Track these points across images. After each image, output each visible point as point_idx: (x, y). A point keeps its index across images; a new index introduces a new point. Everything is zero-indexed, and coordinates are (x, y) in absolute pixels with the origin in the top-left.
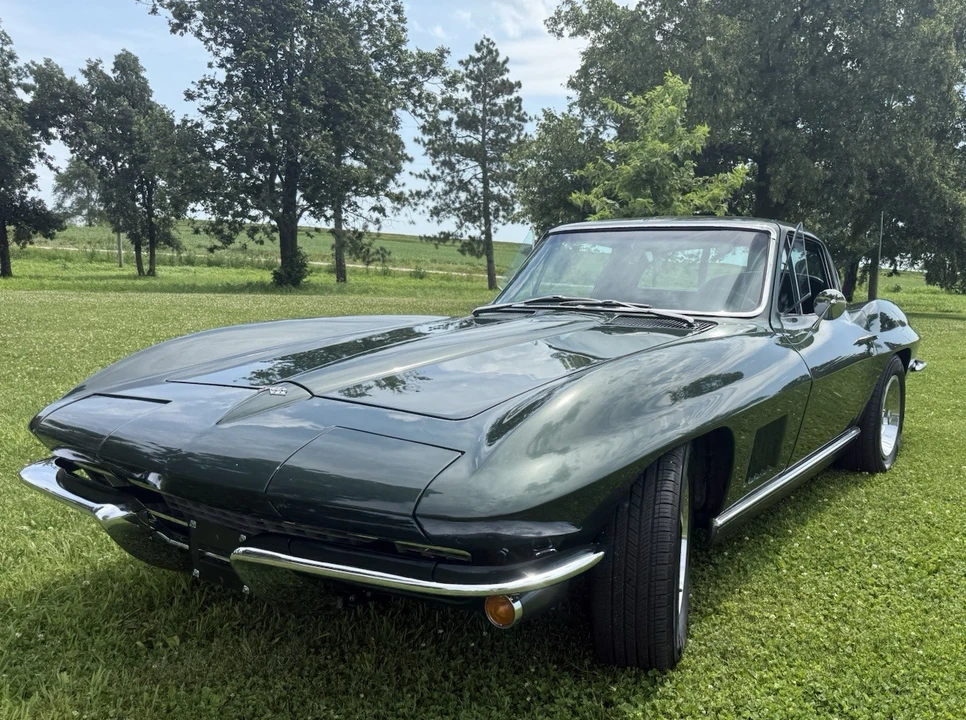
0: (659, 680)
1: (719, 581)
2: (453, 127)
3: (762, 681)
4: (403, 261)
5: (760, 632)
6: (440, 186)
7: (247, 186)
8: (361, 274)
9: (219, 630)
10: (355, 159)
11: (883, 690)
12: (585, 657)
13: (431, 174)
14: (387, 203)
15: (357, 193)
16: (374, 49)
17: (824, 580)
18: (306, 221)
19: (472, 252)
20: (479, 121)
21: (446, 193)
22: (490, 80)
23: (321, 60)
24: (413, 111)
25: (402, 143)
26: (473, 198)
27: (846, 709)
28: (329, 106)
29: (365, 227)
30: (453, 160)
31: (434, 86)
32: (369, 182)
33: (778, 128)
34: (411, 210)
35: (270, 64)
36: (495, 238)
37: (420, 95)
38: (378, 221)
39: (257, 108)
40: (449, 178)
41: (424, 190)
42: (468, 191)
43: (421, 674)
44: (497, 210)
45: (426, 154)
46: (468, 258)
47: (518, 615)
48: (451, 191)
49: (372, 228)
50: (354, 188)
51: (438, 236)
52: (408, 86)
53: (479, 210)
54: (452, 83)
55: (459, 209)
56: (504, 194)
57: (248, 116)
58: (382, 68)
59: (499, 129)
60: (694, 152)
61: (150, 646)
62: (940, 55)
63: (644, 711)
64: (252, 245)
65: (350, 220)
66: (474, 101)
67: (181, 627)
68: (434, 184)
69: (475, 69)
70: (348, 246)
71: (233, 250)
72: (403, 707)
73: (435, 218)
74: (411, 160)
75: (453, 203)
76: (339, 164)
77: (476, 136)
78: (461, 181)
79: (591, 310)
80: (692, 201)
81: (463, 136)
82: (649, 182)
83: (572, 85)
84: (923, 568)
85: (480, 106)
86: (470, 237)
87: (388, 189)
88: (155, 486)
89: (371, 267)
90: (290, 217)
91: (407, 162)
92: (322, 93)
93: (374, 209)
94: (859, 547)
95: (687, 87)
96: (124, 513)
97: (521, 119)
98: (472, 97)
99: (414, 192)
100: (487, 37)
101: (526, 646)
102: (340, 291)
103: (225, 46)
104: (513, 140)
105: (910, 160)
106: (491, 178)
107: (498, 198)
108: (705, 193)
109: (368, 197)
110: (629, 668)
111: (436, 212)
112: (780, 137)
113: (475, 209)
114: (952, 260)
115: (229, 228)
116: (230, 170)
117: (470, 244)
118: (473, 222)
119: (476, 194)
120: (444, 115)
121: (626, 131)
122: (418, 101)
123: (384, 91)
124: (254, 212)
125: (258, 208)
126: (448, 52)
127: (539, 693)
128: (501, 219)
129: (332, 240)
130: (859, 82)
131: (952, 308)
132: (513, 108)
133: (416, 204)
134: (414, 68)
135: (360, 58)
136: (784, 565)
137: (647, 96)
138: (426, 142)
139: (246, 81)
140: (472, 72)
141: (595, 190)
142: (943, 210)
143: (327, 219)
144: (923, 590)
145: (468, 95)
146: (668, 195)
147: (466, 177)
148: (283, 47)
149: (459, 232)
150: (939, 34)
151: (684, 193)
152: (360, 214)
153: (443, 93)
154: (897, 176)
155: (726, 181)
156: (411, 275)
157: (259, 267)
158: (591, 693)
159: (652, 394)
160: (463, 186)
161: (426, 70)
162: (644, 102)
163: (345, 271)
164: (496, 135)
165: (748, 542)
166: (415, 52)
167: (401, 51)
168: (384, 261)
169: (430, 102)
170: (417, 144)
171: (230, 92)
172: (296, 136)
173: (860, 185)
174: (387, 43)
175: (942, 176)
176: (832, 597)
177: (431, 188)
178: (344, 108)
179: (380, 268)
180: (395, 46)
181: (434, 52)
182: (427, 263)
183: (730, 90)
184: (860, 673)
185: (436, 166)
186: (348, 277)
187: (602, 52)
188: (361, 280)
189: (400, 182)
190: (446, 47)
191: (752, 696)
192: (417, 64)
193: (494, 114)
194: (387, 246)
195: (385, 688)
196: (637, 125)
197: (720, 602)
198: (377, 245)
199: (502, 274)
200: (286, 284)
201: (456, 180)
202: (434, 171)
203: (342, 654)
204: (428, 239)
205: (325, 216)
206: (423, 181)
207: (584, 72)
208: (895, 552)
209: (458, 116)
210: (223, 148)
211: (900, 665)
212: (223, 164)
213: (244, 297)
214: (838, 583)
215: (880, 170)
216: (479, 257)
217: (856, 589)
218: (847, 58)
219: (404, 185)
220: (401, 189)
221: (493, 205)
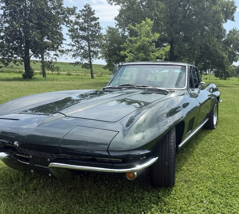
0: (170, 190)
1: (180, 162)
2: (78, 30)
3: (197, 187)
4: (63, 70)
5: (193, 175)
6: (75, 48)
7: (12, 48)
8: (50, 74)
9: (37, 187)
10: (48, 39)
11: (227, 187)
12: (149, 186)
13: (72, 44)
14: (58, 53)
15: (49, 50)
16: (53, 6)
17: (206, 159)
18: (33, 58)
19: (86, 67)
20: (86, 29)
21: (77, 50)
22: (89, 16)
23: (36, 9)
24: (66, 25)
25: (62, 35)
26: (85, 51)
27: (220, 193)
28: (39, 23)
29: (52, 60)
30: (79, 40)
31: (73, 18)
32: (53, 47)
33: (175, 34)
34: (66, 55)
35: (18, 9)
36: (93, 63)
37: (68, 21)
38: (55, 58)
39: (15, 23)
40: (78, 46)
41: (70, 49)
42: (84, 49)
43: (104, 195)
44: (93, 55)
45: (70, 38)
46: (84, 69)
47: (136, 176)
48: (78, 49)
49: (54, 60)
50: (48, 48)
51: (75, 63)
52: (64, 18)
53: (88, 55)
54: (78, 17)
55: (81, 55)
56: (95, 50)
57: (12, 26)
58: (56, 12)
59: (93, 31)
60: (155, 41)
61: (16, 194)
62: (218, 16)
63: (169, 199)
64: (15, 66)
65: (47, 58)
66: (84, 23)
67: (25, 188)
68: (73, 47)
69: (85, 13)
70: (46, 66)
71: (8, 67)
72: (101, 205)
73: (74, 57)
74: (65, 40)
75: (79, 53)
76: (42, 41)
77: (86, 33)
78: (81, 46)
79: (138, 88)
80: (155, 55)
81: (81, 33)
82: (143, 49)
83: (116, 19)
84: (230, 154)
85: (87, 24)
86: (85, 63)
87: (59, 49)
88: (17, 145)
89: (54, 72)
90: (27, 57)
91: (64, 41)
92: (36, 19)
93: (55, 55)
94: (213, 149)
95: (153, 22)
96: (7, 155)
97: (100, 28)
98: (84, 21)
99: (67, 50)
100: (88, 4)
101: (132, 184)
102: (45, 80)
103: (3, 3)
104: (97, 35)
105: (210, 44)
106: (91, 45)
107: (93, 51)
108: (159, 52)
109: (53, 51)
110: (162, 188)
111: (74, 56)
112: (176, 37)
113: (86, 55)
114: (222, 70)
115: (7, 61)
116: (6, 42)
117: (85, 65)
118: (86, 59)
119: (86, 50)
120: (76, 27)
121: (133, 33)
122: (68, 22)
123: (57, 19)
124: (15, 56)
125: (16, 54)
126: (77, 8)
127: (139, 197)
128: (94, 58)
129: (41, 64)
130: (197, 22)
131: (221, 84)
132: (97, 25)
133: (67, 53)
134: (66, 13)
135: (48, 8)
136: (195, 156)
137: (141, 24)
138: (70, 34)
139: (10, 14)
140: (83, 14)
141: (127, 51)
142: (219, 57)
143: (40, 58)
144: (231, 160)
145: (83, 21)
146: (148, 53)
147: (83, 45)
148: (23, 4)
149: (82, 62)
150: (218, 10)
151: (153, 52)
152: (50, 56)
153: (76, 20)
154: (207, 48)
155: (164, 50)
156: (66, 75)
157: (16, 72)
158: (153, 195)
159: (161, 114)
160: (82, 48)
161: (70, 13)
162: (140, 26)
163: (45, 74)
164: (92, 33)
165: (185, 150)
166: (66, 7)
167: (61, 7)
168: (58, 71)
169: (72, 23)
170: (67, 35)
171: (5, 18)
172: (28, 32)
173: (198, 50)
174: (57, 4)
175: (219, 48)
176: (209, 163)
177: (72, 48)
178: (44, 24)
179: (56, 73)
180: (60, 6)
181: (72, 8)
182: (71, 71)
183: (162, 23)
184: (221, 183)
185: (73, 42)
186: (46, 75)
187: (125, 10)
188: (50, 76)
189: (62, 46)
190: (76, 6)
191: (196, 192)
192: (67, 11)
193: (91, 27)
194: (59, 66)
195: (94, 200)
196: (138, 32)
197: (181, 167)
198: (55, 66)
199: (95, 74)
200: (27, 78)
201: (80, 46)
202: (73, 43)
203: (78, 191)
204: (72, 64)
205: (39, 57)
206: (70, 46)
207: (120, 15)
208: (222, 150)
209: (80, 27)
210: (3, 35)
211: (230, 180)
212: (4, 40)
213: (14, 82)
214: (210, 160)
215: (202, 46)
216: (88, 69)
217: (214, 161)
218: (193, 15)
219: (63, 47)
220: (63, 49)
221: (92, 53)
